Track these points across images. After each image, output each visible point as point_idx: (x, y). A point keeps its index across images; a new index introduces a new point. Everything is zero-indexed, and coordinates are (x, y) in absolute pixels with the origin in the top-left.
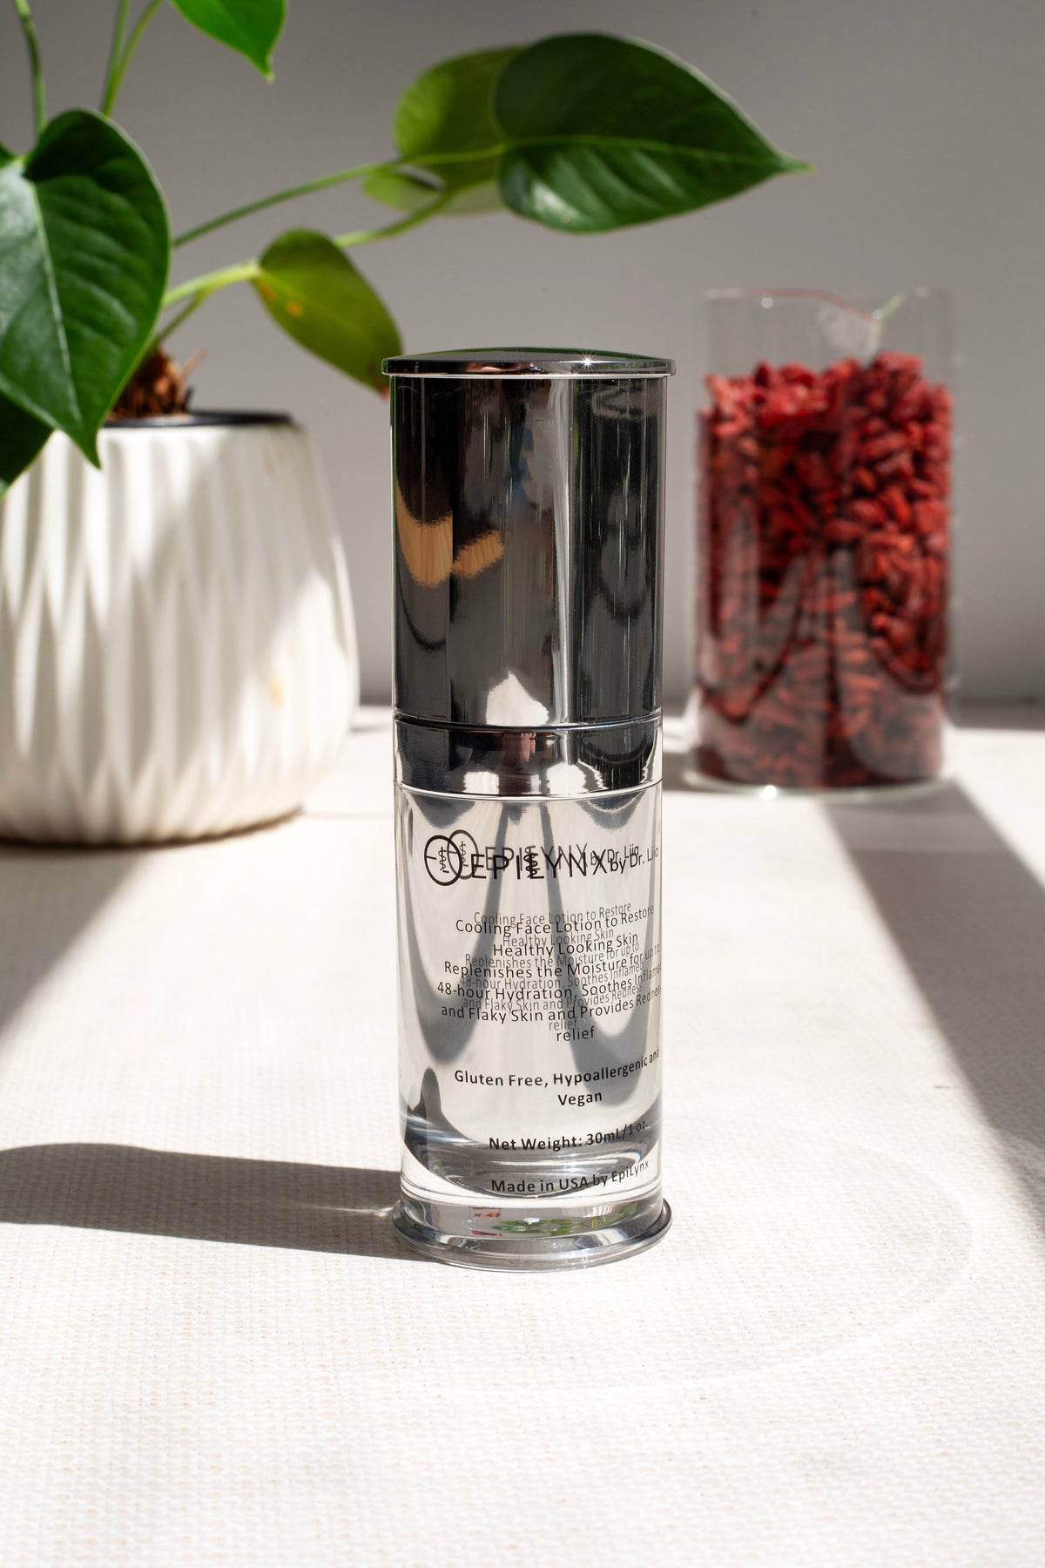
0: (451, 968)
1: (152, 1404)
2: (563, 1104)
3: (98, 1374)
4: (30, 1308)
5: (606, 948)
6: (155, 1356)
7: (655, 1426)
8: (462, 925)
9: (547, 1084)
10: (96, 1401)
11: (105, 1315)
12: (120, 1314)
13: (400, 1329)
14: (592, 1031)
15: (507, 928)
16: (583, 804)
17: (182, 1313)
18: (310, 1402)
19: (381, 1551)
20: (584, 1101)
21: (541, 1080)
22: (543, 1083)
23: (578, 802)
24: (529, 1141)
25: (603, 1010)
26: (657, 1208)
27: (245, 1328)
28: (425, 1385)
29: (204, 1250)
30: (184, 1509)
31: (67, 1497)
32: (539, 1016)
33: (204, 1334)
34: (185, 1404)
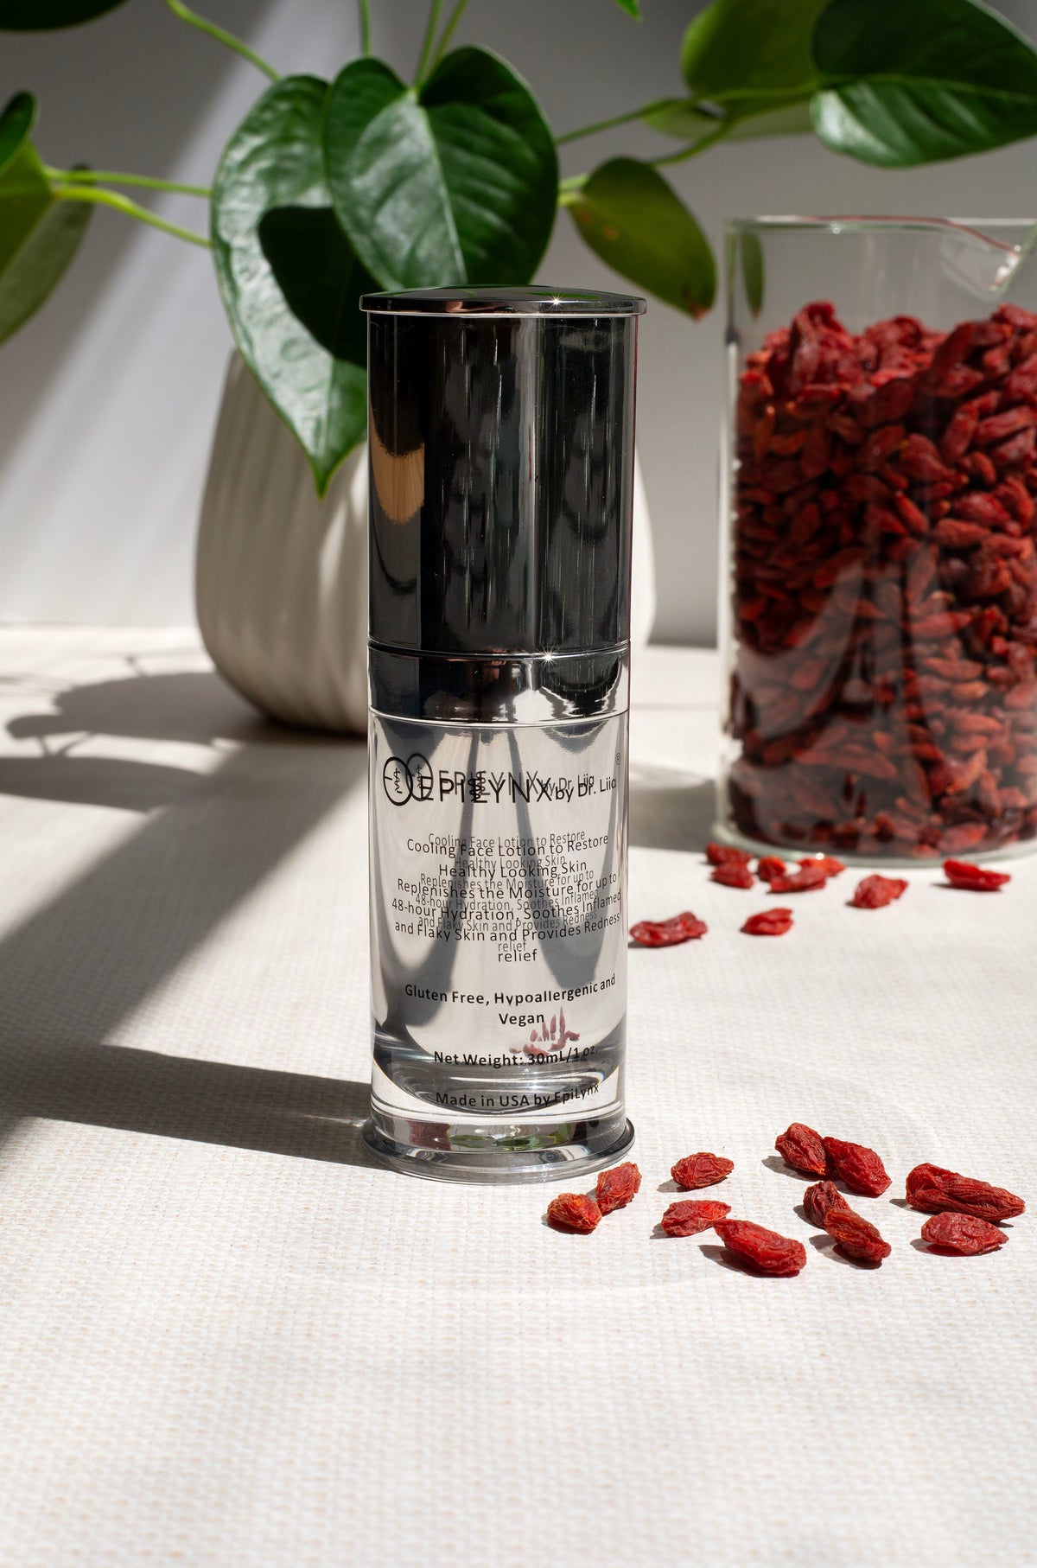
0: (403, 885)
1: (276, 1334)
2: (504, 1023)
3: (228, 1302)
4: (170, 1236)
5: (550, 874)
6: (286, 1288)
7: (770, 1378)
8: (412, 845)
9: (488, 1003)
10: (222, 1327)
11: (243, 1246)
12: (258, 1246)
13: (533, 1273)
14: (534, 953)
15: (452, 850)
16: (547, 731)
17: (319, 1248)
18: (432, 1338)
19: (478, 1484)
20: (526, 1021)
21: (482, 999)
22: (485, 1001)
23: (543, 729)
24: (470, 1057)
25: (547, 934)
26: (619, 1127)
27: (380, 1264)
28: (548, 1328)
29: (351, 1188)
30: (292, 1433)
31: (180, 1417)
32: (481, 936)
33: (337, 1269)
34: (309, 1335)
